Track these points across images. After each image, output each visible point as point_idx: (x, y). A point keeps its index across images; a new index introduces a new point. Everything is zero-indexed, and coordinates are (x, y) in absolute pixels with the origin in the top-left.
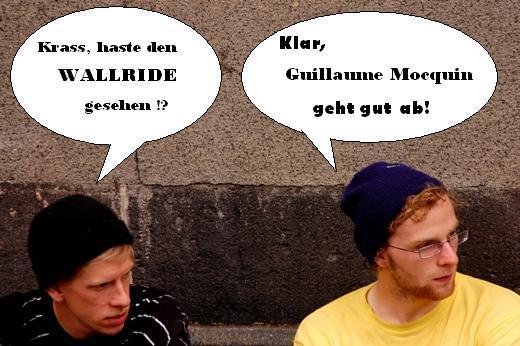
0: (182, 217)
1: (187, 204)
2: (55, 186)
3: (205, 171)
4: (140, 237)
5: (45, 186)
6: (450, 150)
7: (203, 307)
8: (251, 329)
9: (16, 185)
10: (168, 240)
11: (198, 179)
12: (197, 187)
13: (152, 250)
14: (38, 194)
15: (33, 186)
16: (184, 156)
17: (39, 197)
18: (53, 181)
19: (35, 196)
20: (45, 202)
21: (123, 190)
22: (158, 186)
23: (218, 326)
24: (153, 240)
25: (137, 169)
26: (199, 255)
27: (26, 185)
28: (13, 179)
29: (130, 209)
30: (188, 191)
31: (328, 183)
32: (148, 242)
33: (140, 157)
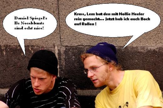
0: (74, 56)
1: (76, 52)
2: (35, 46)
3: (82, 41)
4: (61, 62)
5: (32, 46)
6: (159, 35)
7: (81, 84)
8: (96, 91)
10: (70, 63)
11: (79, 44)
12: (79, 47)
13: (65, 66)
14: (30, 48)
15: (28, 46)
16: (75, 37)
17: (30, 49)
18: (35, 45)
19: (29, 49)
20: (32, 51)
21: (56, 47)
22: (67, 46)
23: (86, 90)
24: (65, 63)
25: (61, 41)
26: (80, 68)
27: (26, 45)
29: (58, 53)
30: (76, 48)
31: (120, 45)
32: (64, 64)
33: (62, 37)
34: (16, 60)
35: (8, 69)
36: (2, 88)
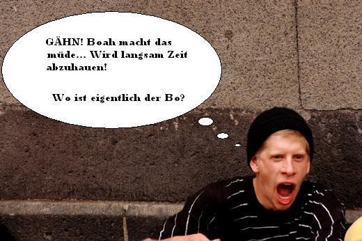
0: (332, 133)
1: (336, 123)
2: (243, 110)
3: (349, 100)
5: (235, 110)
7: (347, 196)
9: (216, 110)
10: (321, 149)
11: (343, 106)
12: (343, 112)
14: (231, 115)
15: (228, 110)
16: (334, 89)
17: (232, 118)
18: (242, 107)
19: (230, 117)
20: (236, 121)
22: (314, 110)
23: (358, 210)
25: (300, 99)
26: (344, 159)
27: (223, 109)
28: (215, 105)
30: (336, 114)
33: (302, 91)
34: (201, 141)
35: (183, 162)
36: (172, 202)
